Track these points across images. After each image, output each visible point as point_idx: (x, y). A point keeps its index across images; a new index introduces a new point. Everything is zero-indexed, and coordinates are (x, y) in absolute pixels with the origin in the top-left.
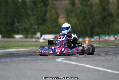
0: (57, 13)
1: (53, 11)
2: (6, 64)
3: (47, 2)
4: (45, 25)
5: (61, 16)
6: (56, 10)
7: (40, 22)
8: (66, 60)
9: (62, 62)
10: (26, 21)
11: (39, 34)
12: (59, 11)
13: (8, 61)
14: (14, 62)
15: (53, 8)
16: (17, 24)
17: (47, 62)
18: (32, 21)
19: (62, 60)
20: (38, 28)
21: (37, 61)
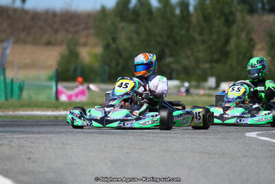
0: (251, 40)
1: (243, 35)
2: (144, 138)
3: (231, 18)
4: (225, 63)
5: (259, 46)
6: (248, 33)
7: (216, 56)
8: (266, 137)
9: (258, 139)
10: (189, 53)
11: (212, 82)
12: (254, 36)
13: (148, 133)
14: (161, 135)
15: (242, 30)
16: (169, 60)
17: (227, 139)
18: (200, 55)
19: (258, 135)
20: (212, 68)
21: (206, 136)
